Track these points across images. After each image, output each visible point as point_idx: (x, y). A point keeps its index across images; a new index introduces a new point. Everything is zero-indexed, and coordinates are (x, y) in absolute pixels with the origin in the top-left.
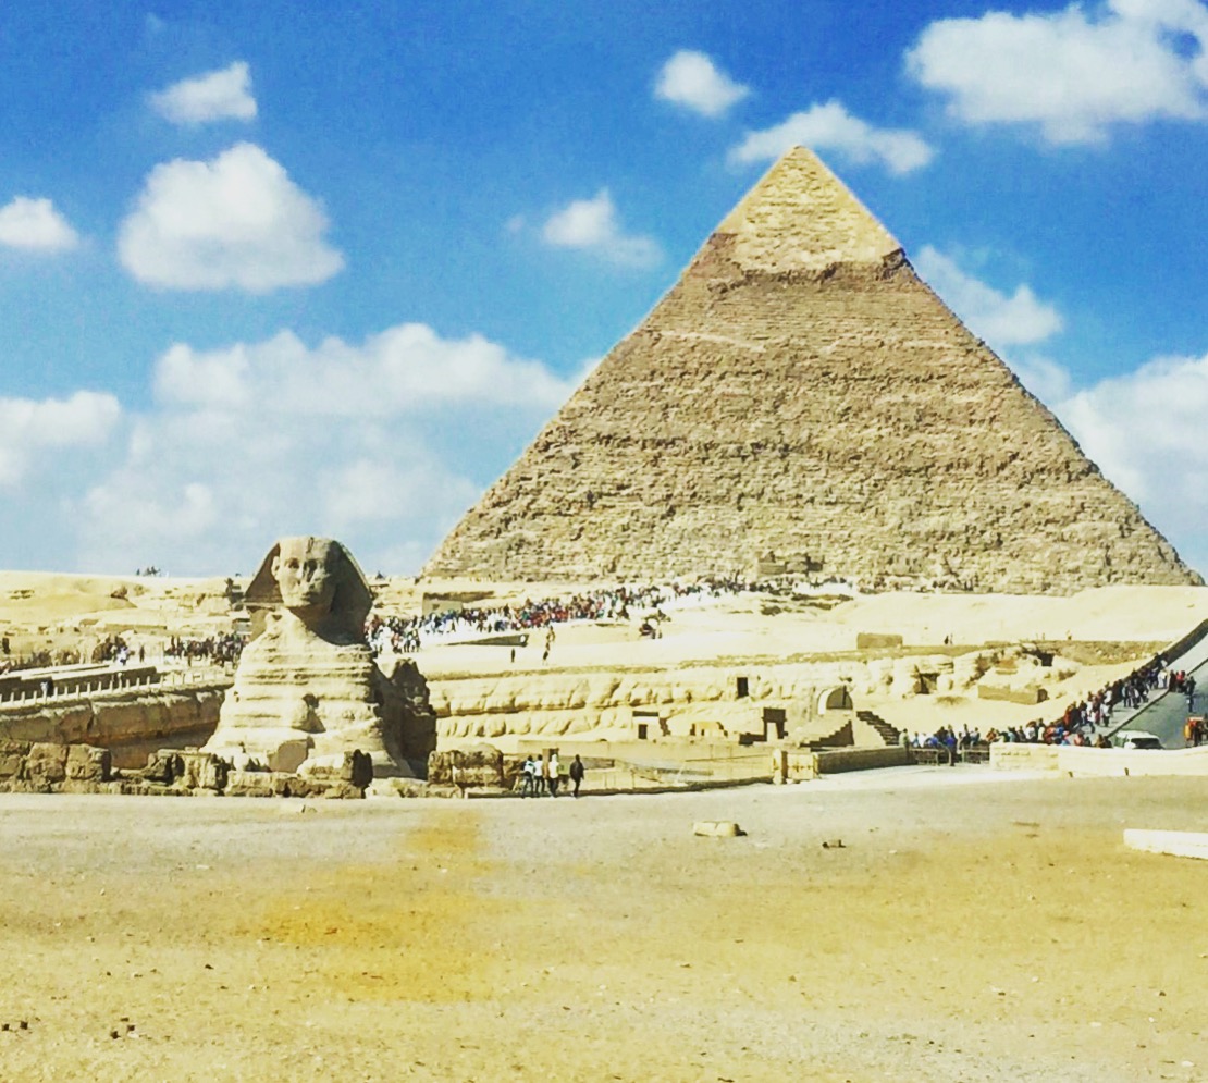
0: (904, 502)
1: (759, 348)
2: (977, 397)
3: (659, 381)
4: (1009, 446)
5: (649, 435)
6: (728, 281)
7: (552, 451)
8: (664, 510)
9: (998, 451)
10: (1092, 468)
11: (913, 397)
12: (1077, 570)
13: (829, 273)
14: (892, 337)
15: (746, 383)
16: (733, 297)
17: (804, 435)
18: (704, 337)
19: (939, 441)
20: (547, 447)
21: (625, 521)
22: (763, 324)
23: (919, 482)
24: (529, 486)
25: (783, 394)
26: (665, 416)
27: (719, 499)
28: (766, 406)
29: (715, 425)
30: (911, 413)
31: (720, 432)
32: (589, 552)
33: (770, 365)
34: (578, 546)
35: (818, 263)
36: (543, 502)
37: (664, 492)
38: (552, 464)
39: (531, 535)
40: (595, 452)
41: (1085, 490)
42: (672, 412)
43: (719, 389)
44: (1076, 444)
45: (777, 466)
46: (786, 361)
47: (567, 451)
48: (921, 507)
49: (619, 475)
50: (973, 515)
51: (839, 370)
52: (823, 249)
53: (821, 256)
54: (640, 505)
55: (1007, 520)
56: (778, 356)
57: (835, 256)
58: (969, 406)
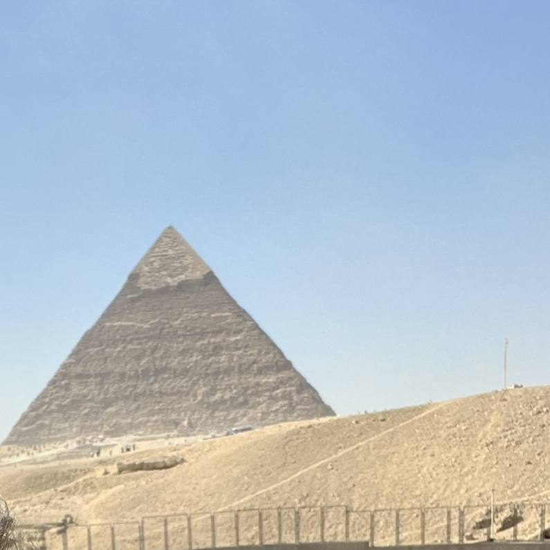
0: (204, 389)
1: (146, 326)
2: (240, 337)
4: (252, 358)
5: (98, 371)
6: (135, 296)
9: (247, 360)
10: (288, 363)
11: (212, 340)
15: (140, 343)
16: (138, 303)
18: (123, 323)
22: (149, 314)
23: (212, 379)
25: (156, 346)
26: (105, 362)
27: (127, 397)
28: (148, 352)
29: (126, 363)
30: (211, 348)
31: (128, 367)
32: (71, 426)
33: (151, 333)
35: (175, 282)
36: (52, 407)
39: (47, 422)
40: (74, 382)
41: (284, 374)
42: (108, 360)
43: (129, 347)
46: (158, 331)
48: (213, 391)
49: (85, 391)
50: (235, 391)
52: (177, 275)
53: (176, 279)
54: (93, 404)
56: (155, 329)
57: (182, 278)
58: (236, 341)
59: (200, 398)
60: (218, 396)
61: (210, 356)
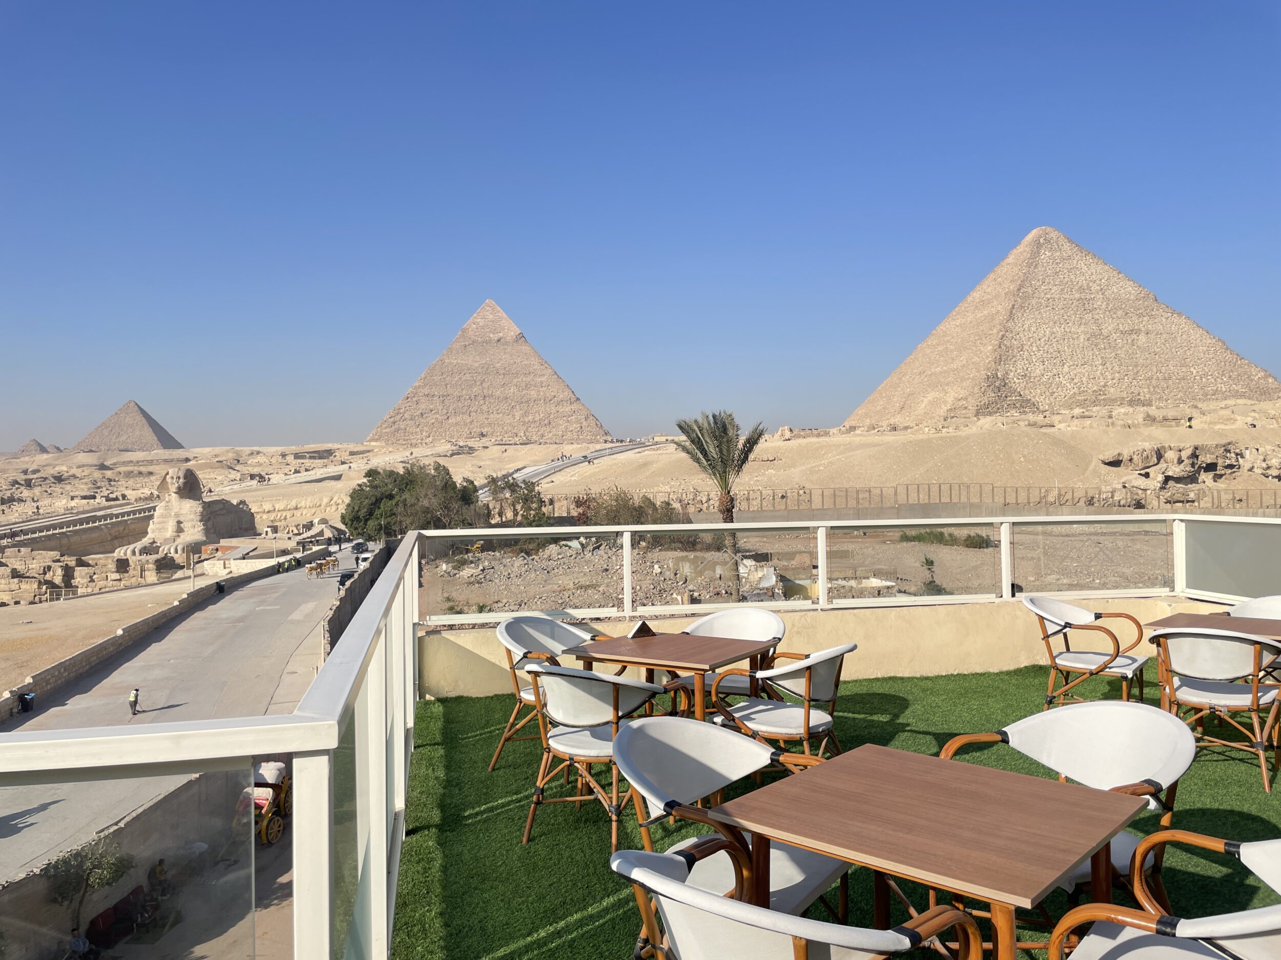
0: (521, 412)
1: (476, 365)
2: (544, 379)
3: (445, 376)
4: (553, 394)
5: (441, 393)
6: (467, 343)
7: (409, 400)
8: (446, 417)
9: (549, 395)
10: (578, 399)
11: (524, 379)
12: (572, 431)
13: (499, 341)
14: (519, 360)
15: (472, 376)
16: (469, 349)
17: (490, 392)
18: (459, 361)
19: (533, 393)
20: (408, 398)
21: (433, 421)
22: (478, 357)
23: (526, 405)
24: (402, 411)
25: (484, 379)
26: (446, 388)
27: (463, 413)
28: (478, 383)
29: (462, 390)
30: (524, 384)
31: (464, 392)
32: (422, 431)
33: (480, 370)
34: (418, 430)
35: (495, 337)
36: (406, 416)
37: (446, 411)
38: (409, 404)
39: (402, 427)
40: (423, 399)
41: (575, 406)
42: (448, 386)
43: (464, 378)
44: (573, 392)
45: (482, 402)
46: (485, 369)
47: (414, 399)
48: (526, 414)
49: (431, 406)
50: (542, 415)
51: (501, 372)
52: (497, 333)
53: (497, 335)
54: (438, 416)
55: (552, 416)
56: (483, 367)
57: (501, 335)
58: (541, 382)
59: (518, 418)
60: (530, 418)
61: (523, 390)
